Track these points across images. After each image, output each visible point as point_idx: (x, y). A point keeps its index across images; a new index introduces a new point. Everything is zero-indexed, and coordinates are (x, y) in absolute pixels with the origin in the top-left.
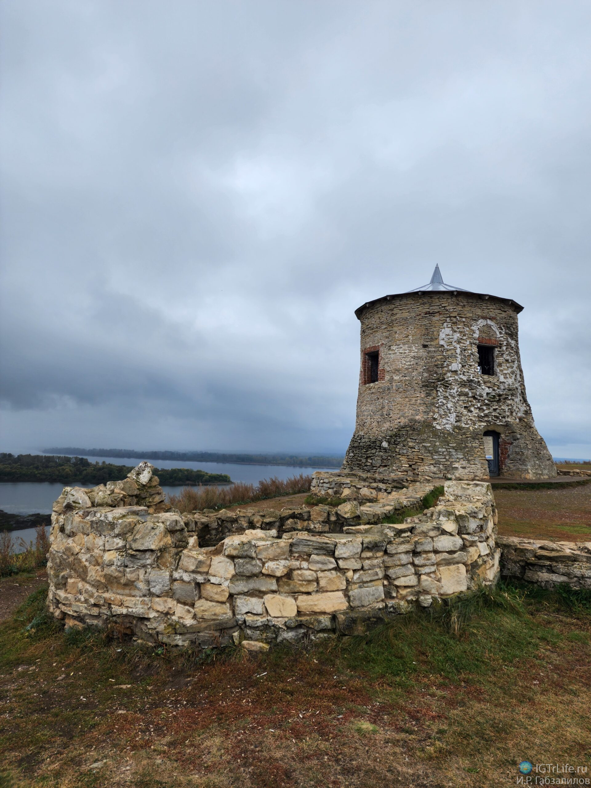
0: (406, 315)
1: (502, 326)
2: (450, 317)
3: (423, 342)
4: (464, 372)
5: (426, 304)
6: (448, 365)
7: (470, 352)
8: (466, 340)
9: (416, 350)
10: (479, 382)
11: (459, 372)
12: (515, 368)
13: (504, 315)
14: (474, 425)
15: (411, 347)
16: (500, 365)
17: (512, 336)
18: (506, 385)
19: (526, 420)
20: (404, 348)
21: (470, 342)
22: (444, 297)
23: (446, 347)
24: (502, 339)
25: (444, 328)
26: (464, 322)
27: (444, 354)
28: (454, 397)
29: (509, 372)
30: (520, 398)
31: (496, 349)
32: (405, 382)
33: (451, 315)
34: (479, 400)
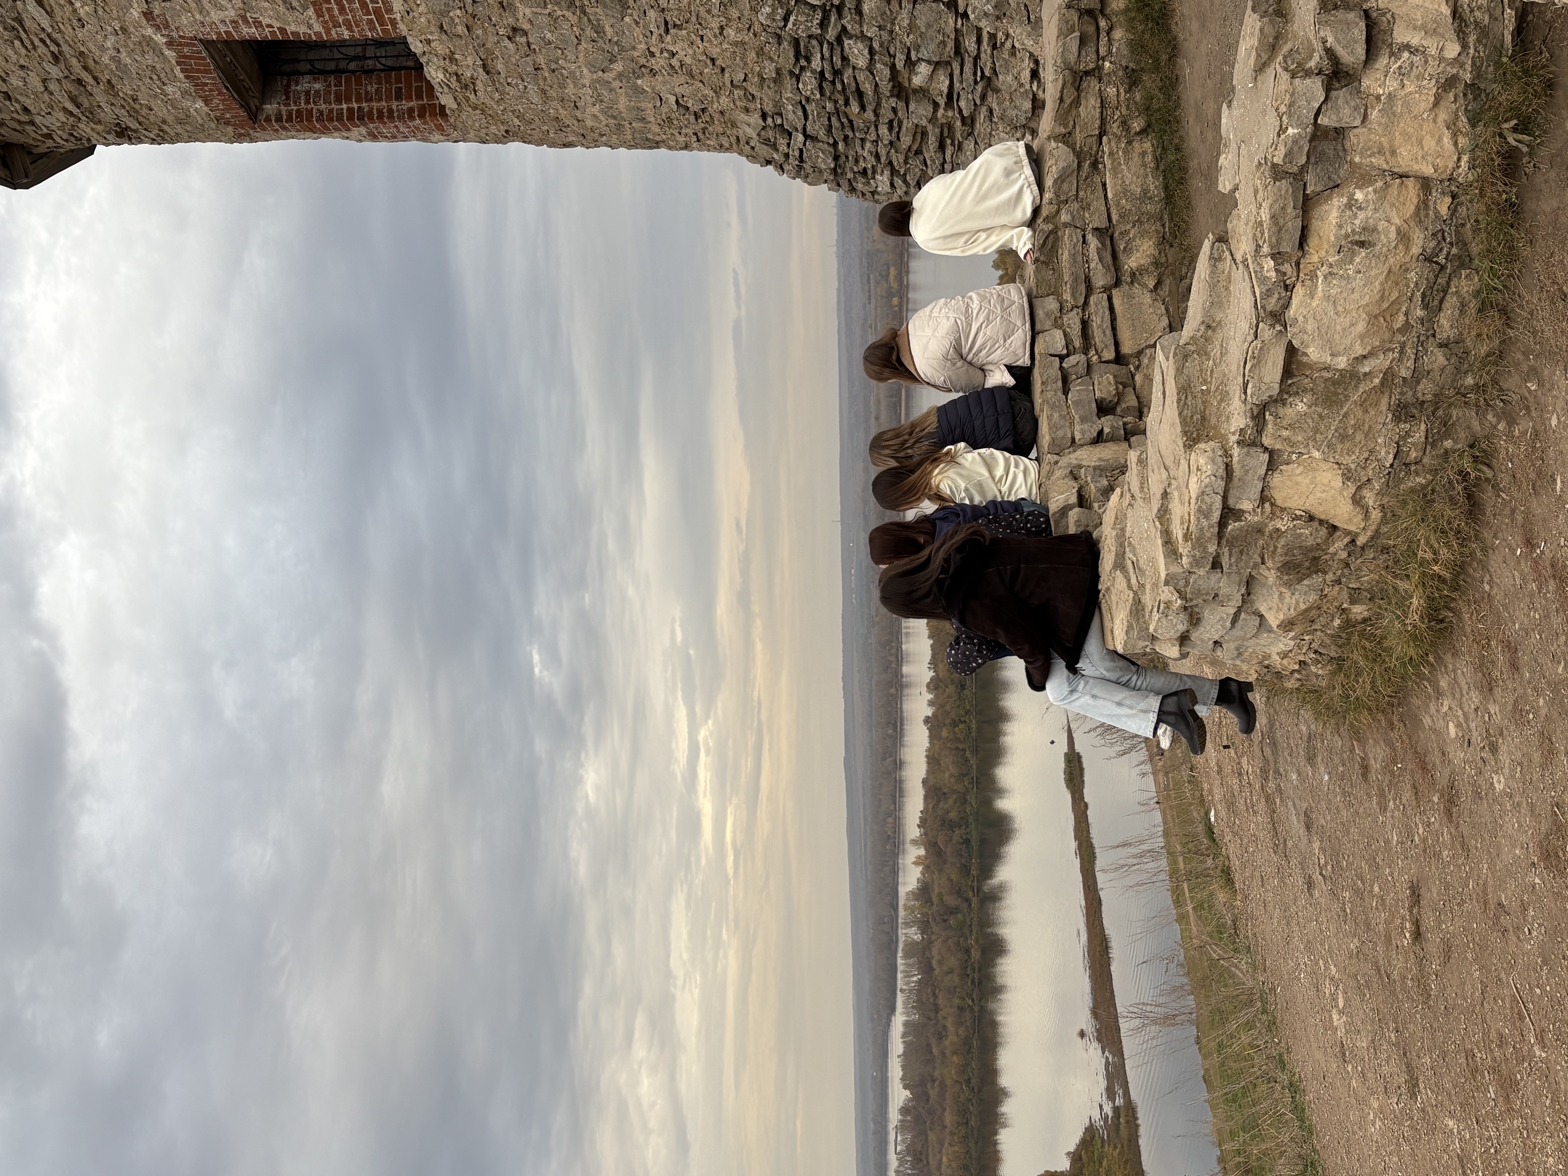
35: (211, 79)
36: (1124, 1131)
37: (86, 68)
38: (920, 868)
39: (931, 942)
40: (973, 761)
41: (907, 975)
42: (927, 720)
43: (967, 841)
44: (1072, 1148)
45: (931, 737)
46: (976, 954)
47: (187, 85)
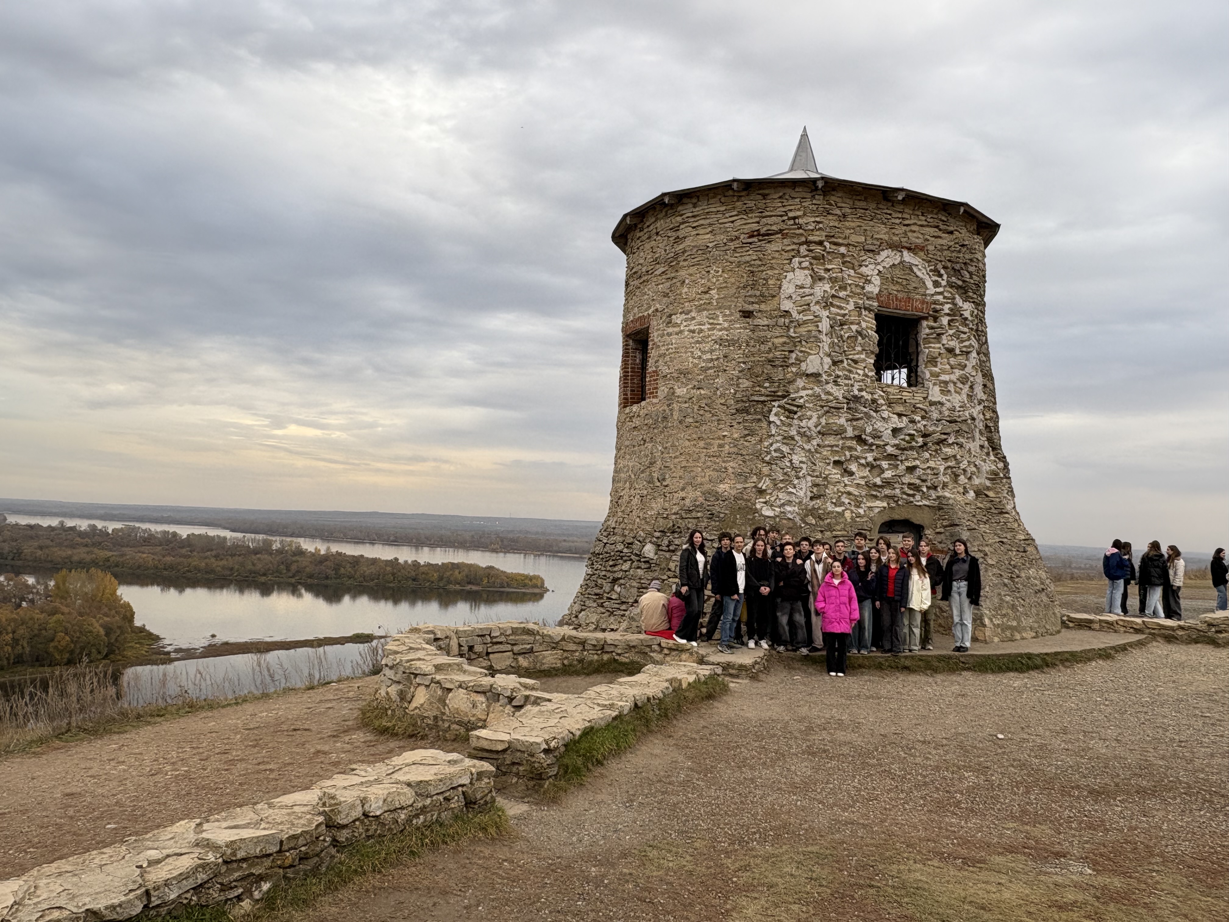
0: (705, 238)
1: (939, 266)
2: (807, 243)
3: (741, 304)
4: (838, 377)
5: (752, 211)
6: (799, 361)
7: (854, 327)
8: (845, 300)
9: (726, 325)
10: (874, 401)
11: (825, 377)
12: (969, 369)
13: (946, 240)
14: (859, 507)
15: (714, 317)
16: (933, 361)
17: (966, 292)
18: (944, 409)
19: (991, 494)
20: (698, 319)
21: (856, 303)
22: (794, 194)
23: (795, 314)
24: (940, 298)
25: (793, 270)
26: (843, 256)
27: (791, 333)
28: (809, 439)
29: (954, 377)
30: (980, 440)
31: (925, 323)
32: (699, 400)
33: (811, 238)
34: (872, 445)
35: (638, 326)
36: (154, 657)
37: (644, 281)
38: (313, 551)
39: (271, 554)
40: (372, 584)
41: (253, 541)
42: (396, 559)
43: (327, 578)
44: (147, 628)
45: (387, 561)
46: (263, 579)
47: (637, 316)
